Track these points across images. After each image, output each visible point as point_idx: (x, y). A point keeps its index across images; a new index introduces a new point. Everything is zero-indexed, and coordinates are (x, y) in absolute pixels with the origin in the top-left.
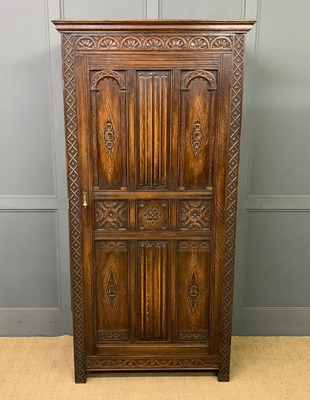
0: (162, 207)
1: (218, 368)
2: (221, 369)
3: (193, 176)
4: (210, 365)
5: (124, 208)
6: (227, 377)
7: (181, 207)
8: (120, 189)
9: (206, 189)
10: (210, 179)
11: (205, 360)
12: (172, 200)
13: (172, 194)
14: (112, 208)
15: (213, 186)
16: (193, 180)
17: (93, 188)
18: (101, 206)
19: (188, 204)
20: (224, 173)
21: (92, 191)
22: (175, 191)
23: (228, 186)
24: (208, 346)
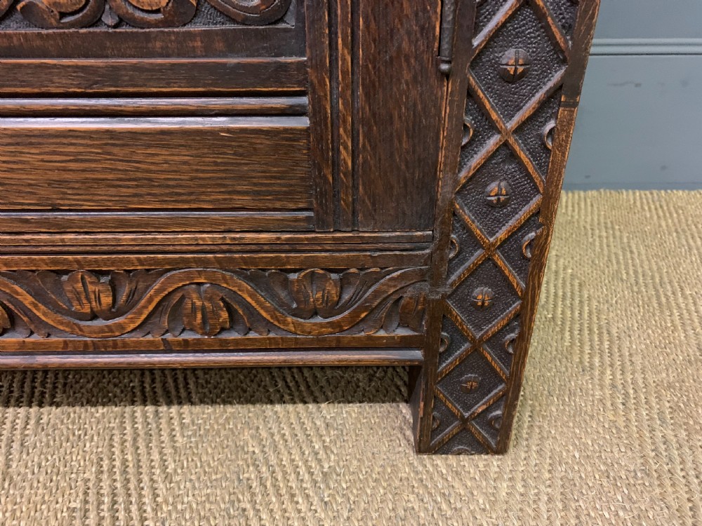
1: (418, 354)
2: (443, 356)
4: (337, 326)
6: (489, 425)
11: (286, 284)
24: (303, 123)
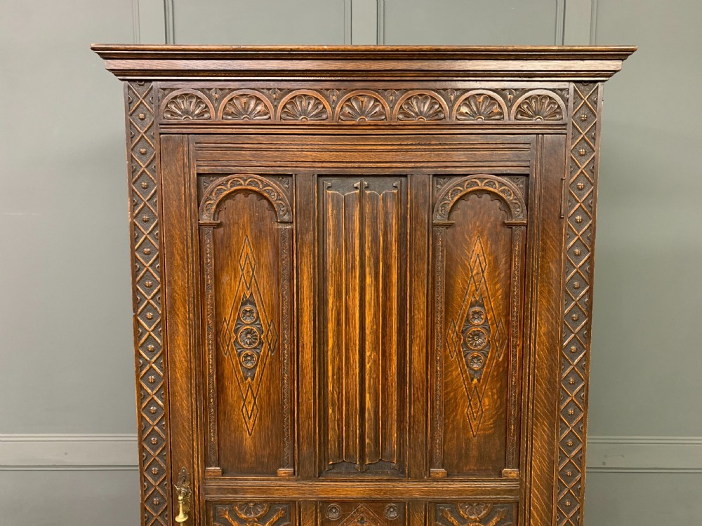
0: (387, 521)
3: (468, 439)
5: (286, 521)
7: (436, 520)
8: (275, 474)
9: (500, 474)
10: (512, 449)
12: (414, 503)
13: (412, 488)
14: (255, 522)
15: (519, 467)
16: (468, 449)
17: (204, 472)
18: (227, 517)
19: (455, 512)
20: (548, 436)
21: (200, 479)
22: (419, 478)
23: (560, 469)
